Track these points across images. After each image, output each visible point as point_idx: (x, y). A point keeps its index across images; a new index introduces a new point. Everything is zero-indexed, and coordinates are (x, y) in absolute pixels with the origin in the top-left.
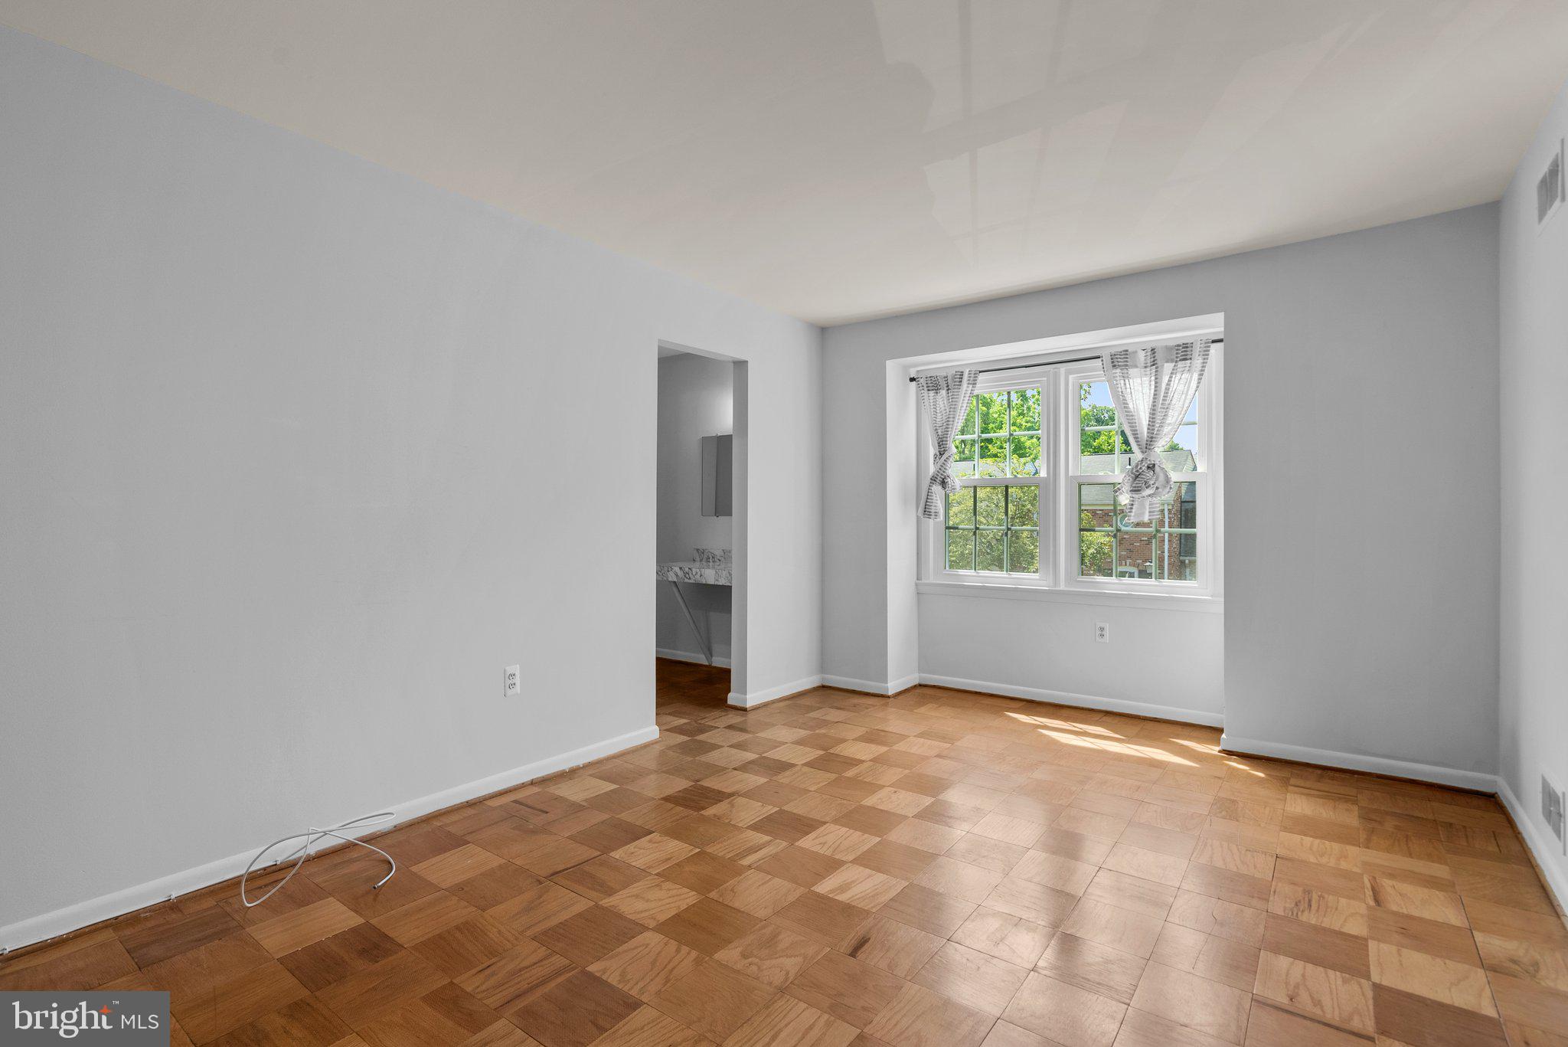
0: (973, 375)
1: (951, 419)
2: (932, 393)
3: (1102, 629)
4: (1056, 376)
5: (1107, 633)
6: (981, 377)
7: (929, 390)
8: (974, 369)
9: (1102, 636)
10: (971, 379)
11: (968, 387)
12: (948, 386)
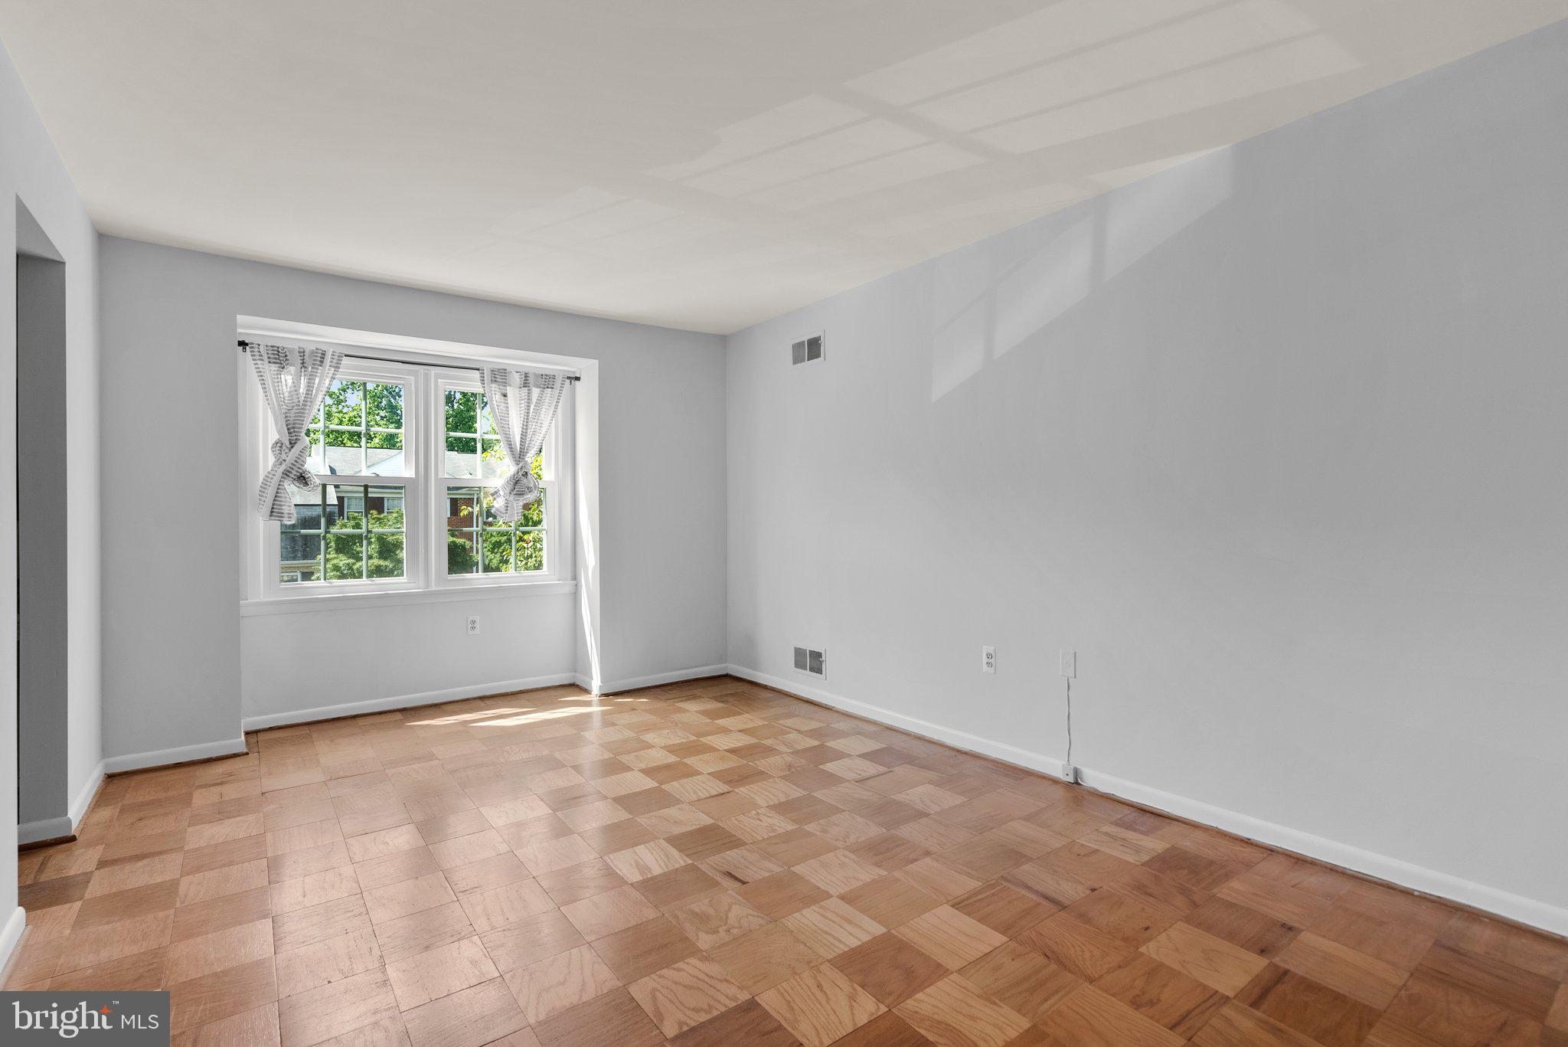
0: (336, 357)
1: (309, 404)
2: (274, 367)
3: (474, 622)
4: (427, 377)
5: (477, 625)
6: (345, 361)
7: (270, 362)
8: (339, 350)
9: (473, 628)
10: (335, 361)
11: (329, 370)
12: (303, 363)
